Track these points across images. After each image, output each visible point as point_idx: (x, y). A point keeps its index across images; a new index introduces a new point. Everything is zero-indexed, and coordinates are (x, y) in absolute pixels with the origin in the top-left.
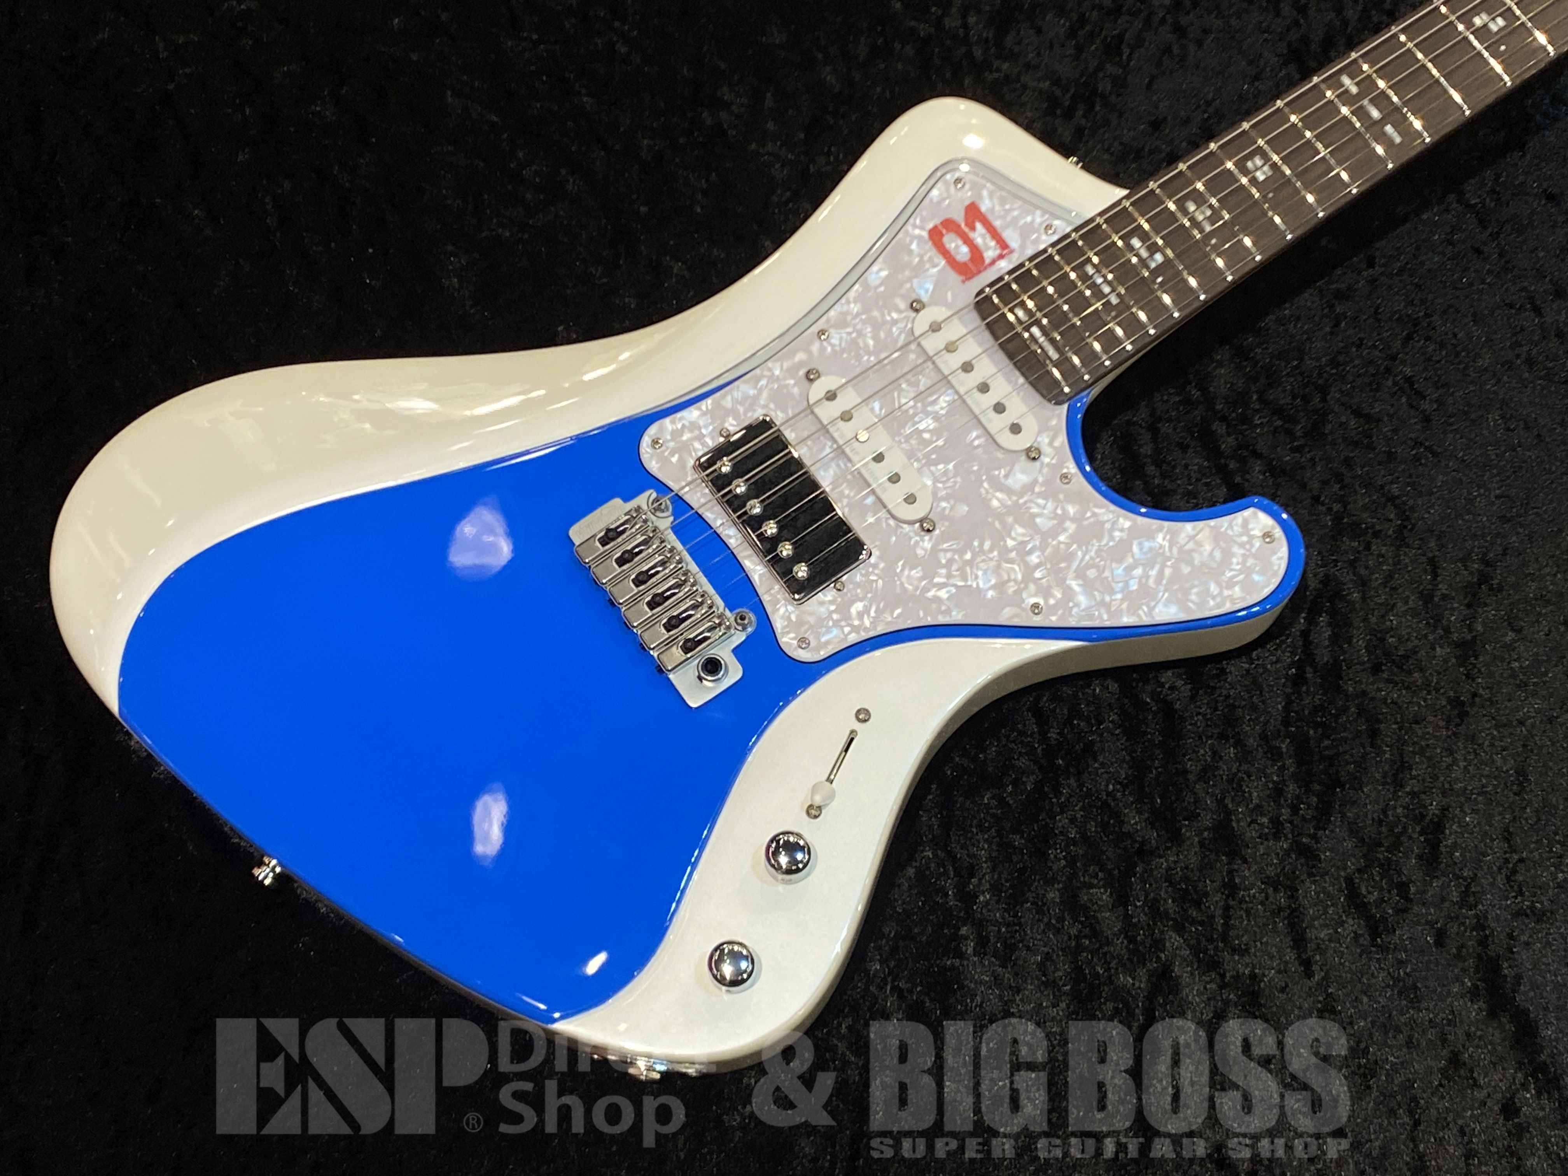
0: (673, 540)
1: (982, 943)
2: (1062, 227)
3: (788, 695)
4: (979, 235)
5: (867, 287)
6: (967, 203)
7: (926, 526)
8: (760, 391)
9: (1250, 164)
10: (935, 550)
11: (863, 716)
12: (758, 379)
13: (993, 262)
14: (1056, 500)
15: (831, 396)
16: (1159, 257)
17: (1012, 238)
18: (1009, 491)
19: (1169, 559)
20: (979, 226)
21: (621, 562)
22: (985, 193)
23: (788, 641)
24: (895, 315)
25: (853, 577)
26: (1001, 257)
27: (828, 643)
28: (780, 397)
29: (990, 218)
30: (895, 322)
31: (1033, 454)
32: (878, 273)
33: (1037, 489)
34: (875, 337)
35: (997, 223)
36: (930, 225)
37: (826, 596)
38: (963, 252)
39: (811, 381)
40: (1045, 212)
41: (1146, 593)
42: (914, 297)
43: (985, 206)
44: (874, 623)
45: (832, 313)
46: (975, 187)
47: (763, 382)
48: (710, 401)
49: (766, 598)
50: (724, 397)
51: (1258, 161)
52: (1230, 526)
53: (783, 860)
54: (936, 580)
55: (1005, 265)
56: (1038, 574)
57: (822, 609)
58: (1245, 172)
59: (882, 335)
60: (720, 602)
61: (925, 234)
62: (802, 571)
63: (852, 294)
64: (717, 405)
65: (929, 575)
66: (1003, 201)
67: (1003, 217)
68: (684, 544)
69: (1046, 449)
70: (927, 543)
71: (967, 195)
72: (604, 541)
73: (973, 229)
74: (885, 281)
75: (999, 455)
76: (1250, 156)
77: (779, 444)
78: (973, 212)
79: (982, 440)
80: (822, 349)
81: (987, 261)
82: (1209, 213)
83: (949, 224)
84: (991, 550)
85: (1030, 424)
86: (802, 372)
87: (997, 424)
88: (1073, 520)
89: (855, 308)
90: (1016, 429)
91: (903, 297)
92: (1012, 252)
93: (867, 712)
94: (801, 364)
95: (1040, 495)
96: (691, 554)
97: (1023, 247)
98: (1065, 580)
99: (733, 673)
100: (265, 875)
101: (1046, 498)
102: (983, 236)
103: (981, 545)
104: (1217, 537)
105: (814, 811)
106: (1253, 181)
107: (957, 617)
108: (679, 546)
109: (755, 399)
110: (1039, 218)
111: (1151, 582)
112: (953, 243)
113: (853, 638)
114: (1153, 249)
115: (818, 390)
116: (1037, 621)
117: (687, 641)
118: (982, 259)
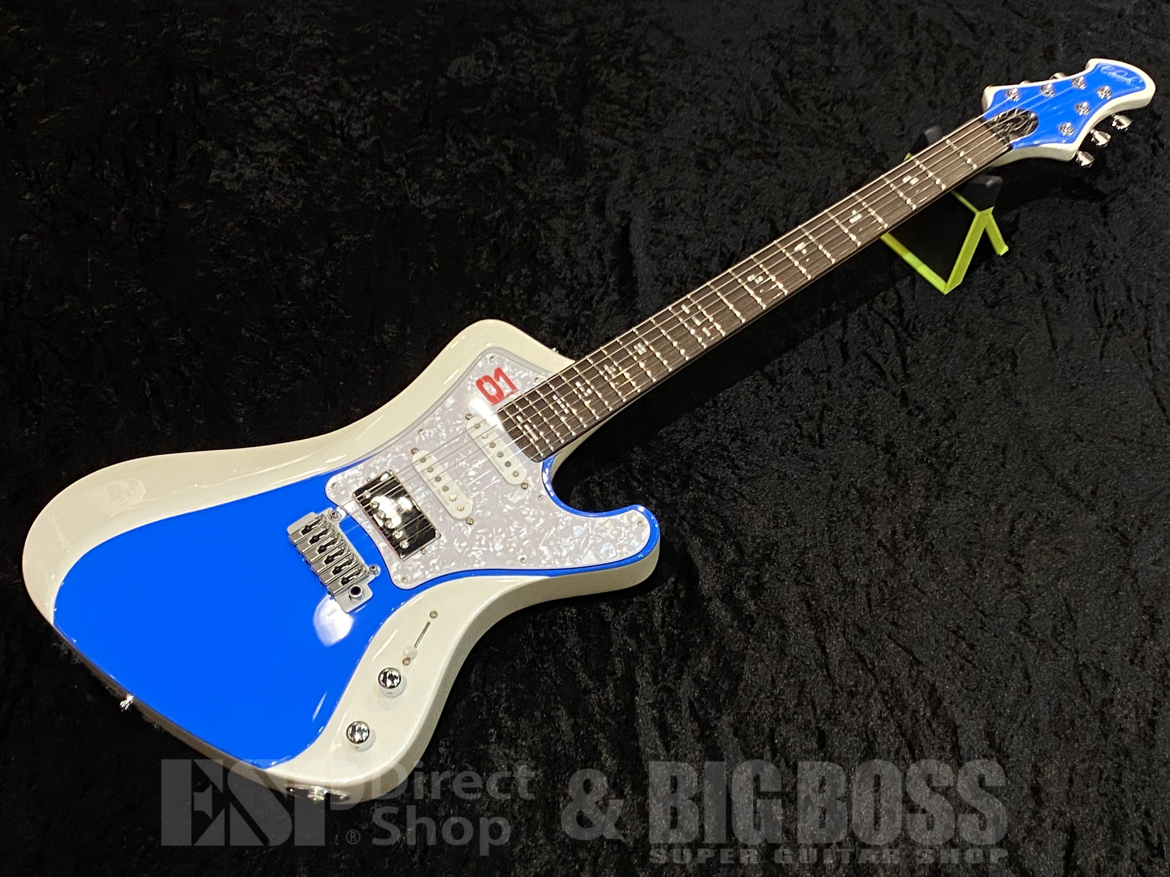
0: (340, 530)
1: (500, 737)
2: (543, 378)
3: (397, 605)
4: (501, 383)
5: (444, 409)
6: (496, 367)
7: (469, 521)
8: (388, 459)
9: (635, 347)
10: (474, 532)
11: (434, 615)
12: (387, 454)
13: (508, 395)
14: (536, 508)
15: (423, 460)
16: (589, 391)
17: (518, 385)
18: (512, 504)
19: (591, 535)
20: (501, 378)
21: (312, 542)
22: (505, 363)
23: (397, 579)
24: (458, 422)
25: (431, 547)
26: (512, 393)
27: (417, 579)
28: (397, 462)
29: (507, 375)
30: (458, 425)
31: (524, 486)
32: (450, 401)
33: (526, 503)
34: (447, 432)
35: (510, 377)
36: (477, 379)
37: (417, 555)
38: (493, 391)
39: (413, 453)
40: (534, 371)
41: (578, 552)
42: (467, 413)
43: (505, 370)
44: (441, 570)
45: (426, 421)
46: (499, 359)
47: (390, 455)
48: (362, 464)
49: (386, 559)
50: (370, 462)
51: (639, 345)
52: (622, 518)
53: (389, 683)
54: (474, 548)
55: (513, 397)
56: (525, 543)
57: (414, 563)
58: (633, 350)
59: (451, 431)
60: (363, 562)
61: (474, 383)
62: (405, 545)
63: (437, 413)
64: (366, 466)
65: (470, 545)
66: (513, 367)
67: (514, 374)
68: (344, 531)
69: (531, 483)
70: (470, 529)
71: (496, 364)
72: (304, 532)
73: (498, 379)
74: (453, 406)
75: (508, 487)
76: (636, 343)
77: (397, 483)
78: (499, 372)
79: (499, 481)
80: (420, 438)
81: (505, 395)
82: (615, 370)
83: (487, 378)
84: (501, 533)
85: (523, 473)
86: (410, 450)
87: (507, 473)
88: (544, 518)
89: (438, 419)
90: (516, 474)
91: (462, 414)
92: (517, 390)
93: (436, 613)
94: (409, 445)
95: (527, 506)
96: (349, 539)
97: (523, 388)
98: (538, 546)
99: (367, 594)
100: (125, 704)
101: (530, 508)
102: (503, 384)
103: (497, 531)
104: (615, 523)
105: (407, 661)
106: (637, 354)
107: (483, 565)
108: (342, 533)
109: (386, 463)
110: (531, 374)
111: (581, 547)
112: (487, 386)
113: (430, 577)
114: (587, 387)
115: (416, 457)
116: (524, 566)
117: (344, 579)
118: (502, 394)
